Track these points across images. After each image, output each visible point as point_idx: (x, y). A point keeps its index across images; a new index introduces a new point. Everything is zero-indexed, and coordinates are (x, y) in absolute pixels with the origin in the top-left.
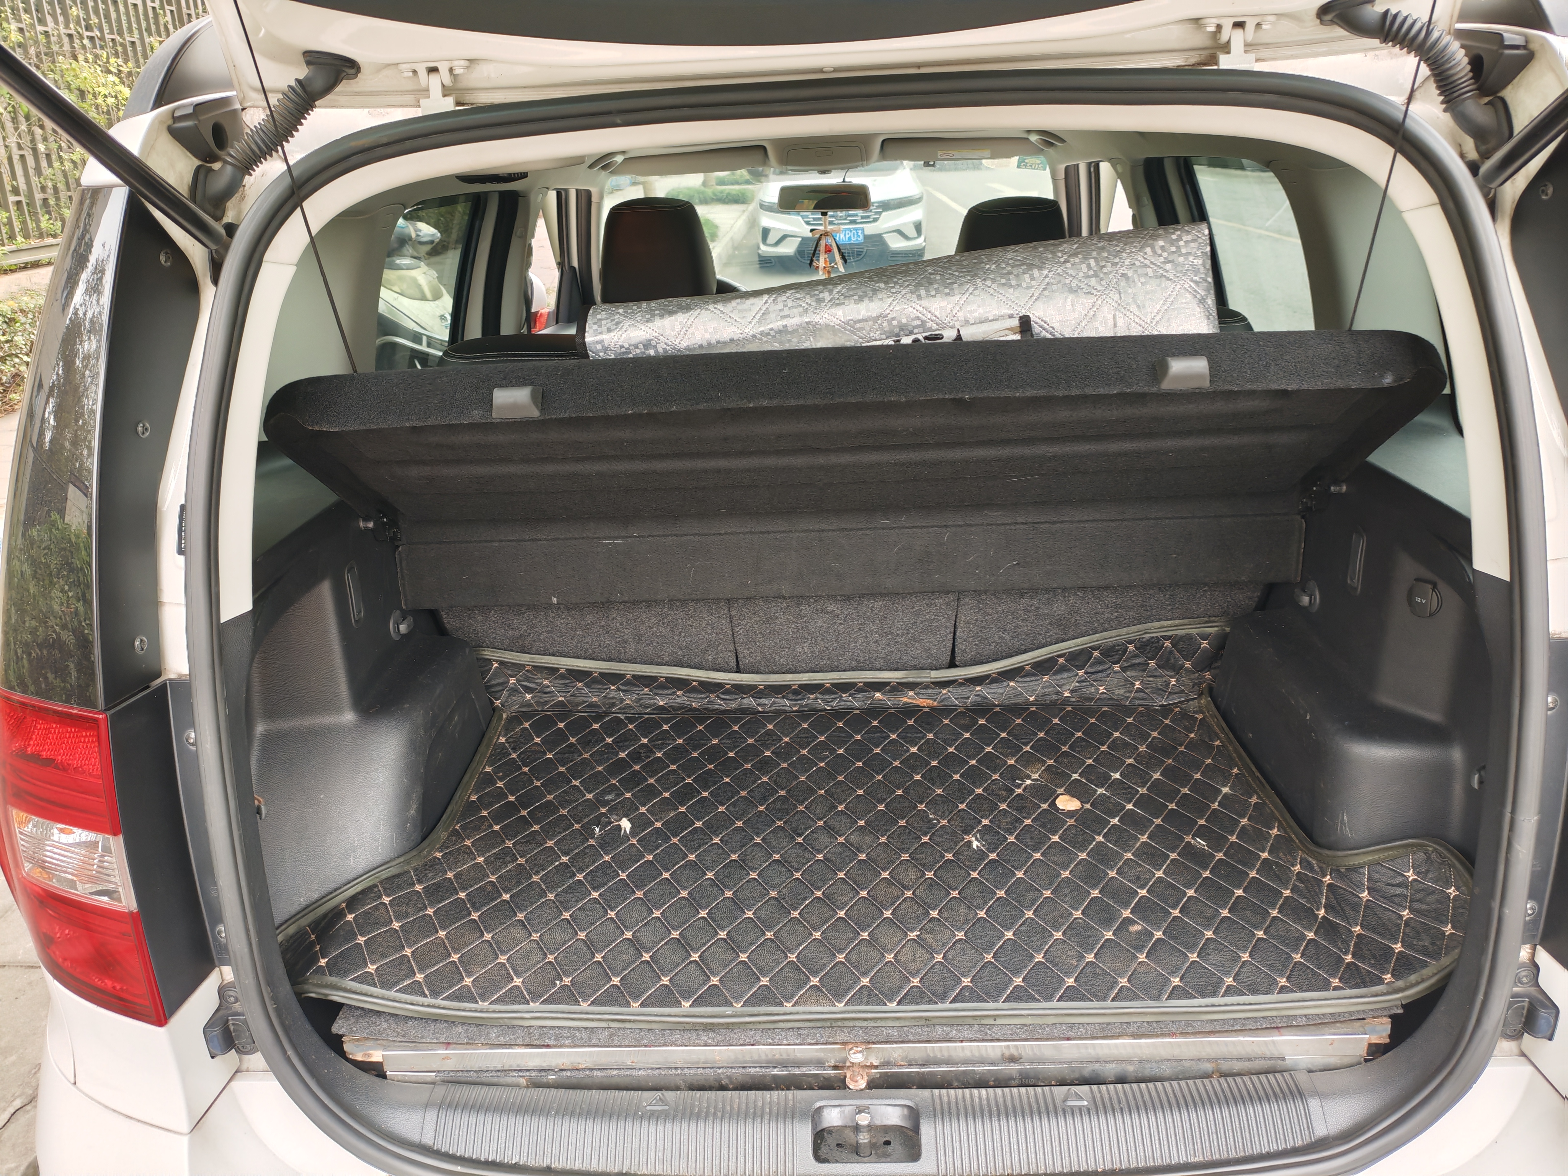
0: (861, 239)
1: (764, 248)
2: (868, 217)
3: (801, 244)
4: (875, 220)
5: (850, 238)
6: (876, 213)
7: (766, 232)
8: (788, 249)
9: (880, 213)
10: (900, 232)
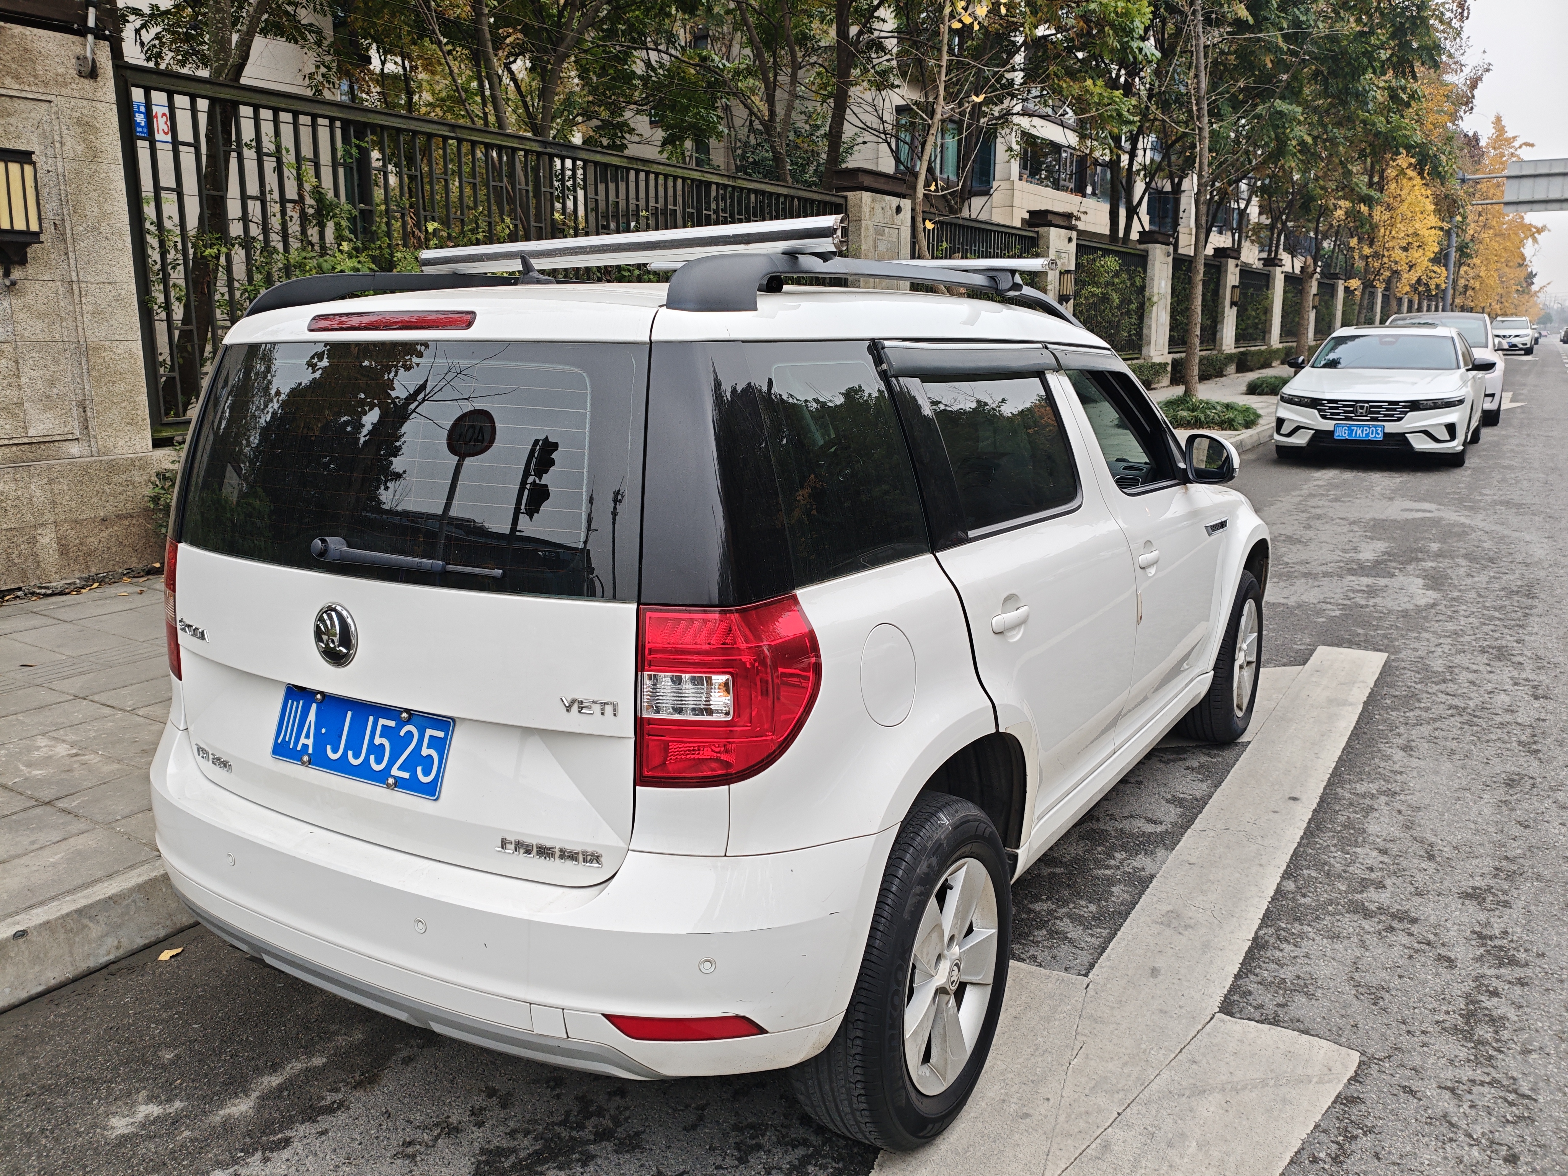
0: (1380, 437)
1: (1277, 437)
2: (1392, 416)
3: (1314, 436)
4: (1400, 419)
5: (1368, 435)
6: (1401, 413)
7: (1280, 422)
8: (1301, 440)
9: (1406, 413)
10: (1426, 433)
